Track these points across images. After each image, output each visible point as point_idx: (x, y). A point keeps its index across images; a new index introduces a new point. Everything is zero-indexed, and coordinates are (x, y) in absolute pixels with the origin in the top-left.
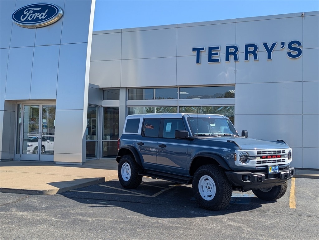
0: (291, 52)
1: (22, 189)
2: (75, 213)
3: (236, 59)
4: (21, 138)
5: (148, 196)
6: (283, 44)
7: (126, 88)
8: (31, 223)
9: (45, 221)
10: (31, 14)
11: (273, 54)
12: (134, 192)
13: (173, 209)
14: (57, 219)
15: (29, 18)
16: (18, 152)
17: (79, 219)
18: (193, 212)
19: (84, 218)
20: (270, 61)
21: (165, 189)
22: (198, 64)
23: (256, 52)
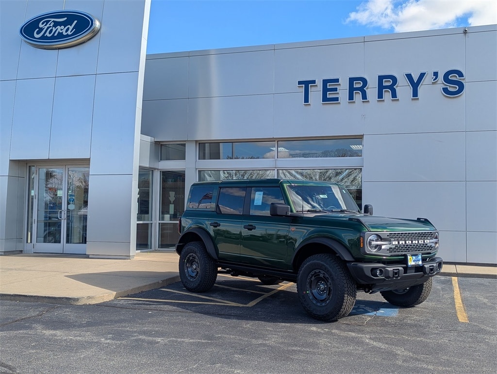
0: (448, 87)
1: (46, 296)
2: (135, 332)
3: (364, 97)
4: (34, 219)
5: (241, 305)
6: (436, 74)
7: (196, 141)
8: (70, 347)
9: (91, 344)
10: (51, 27)
11: (421, 90)
14: (108, 341)
15: (47, 34)
16: (29, 241)
17: (143, 341)
19: (150, 338)
20: (417, 101)
21: (264, 295)
22: (307, 105)
23: (394, 87)
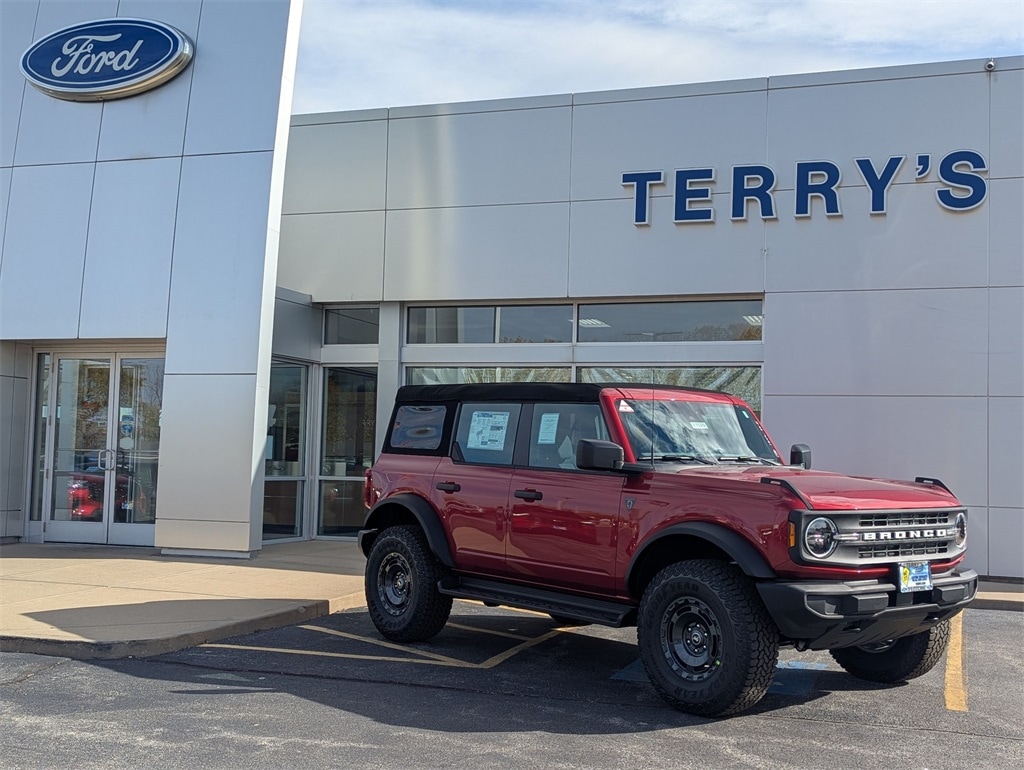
0: (950, 189)
1: (41, 638)
2: (217, 723)
3: (767, 210)
4: (46, 467)
5: (469, 665)
6: (924, 161)
7: (402, 303)
8: (64, 754)
9: (111, 747)
10: (87, 53)
11: (889, 194)
12: (419, 652)
13: (551, 709)
14: (152, 742)
15: (80, 69)
16: (36, 517)
17: (227, 742)
18: (617, 721)
19: (247, 738)
20: (881, 219)
21: (524, 641)
22: (641, 226)
23: (833, 188)
